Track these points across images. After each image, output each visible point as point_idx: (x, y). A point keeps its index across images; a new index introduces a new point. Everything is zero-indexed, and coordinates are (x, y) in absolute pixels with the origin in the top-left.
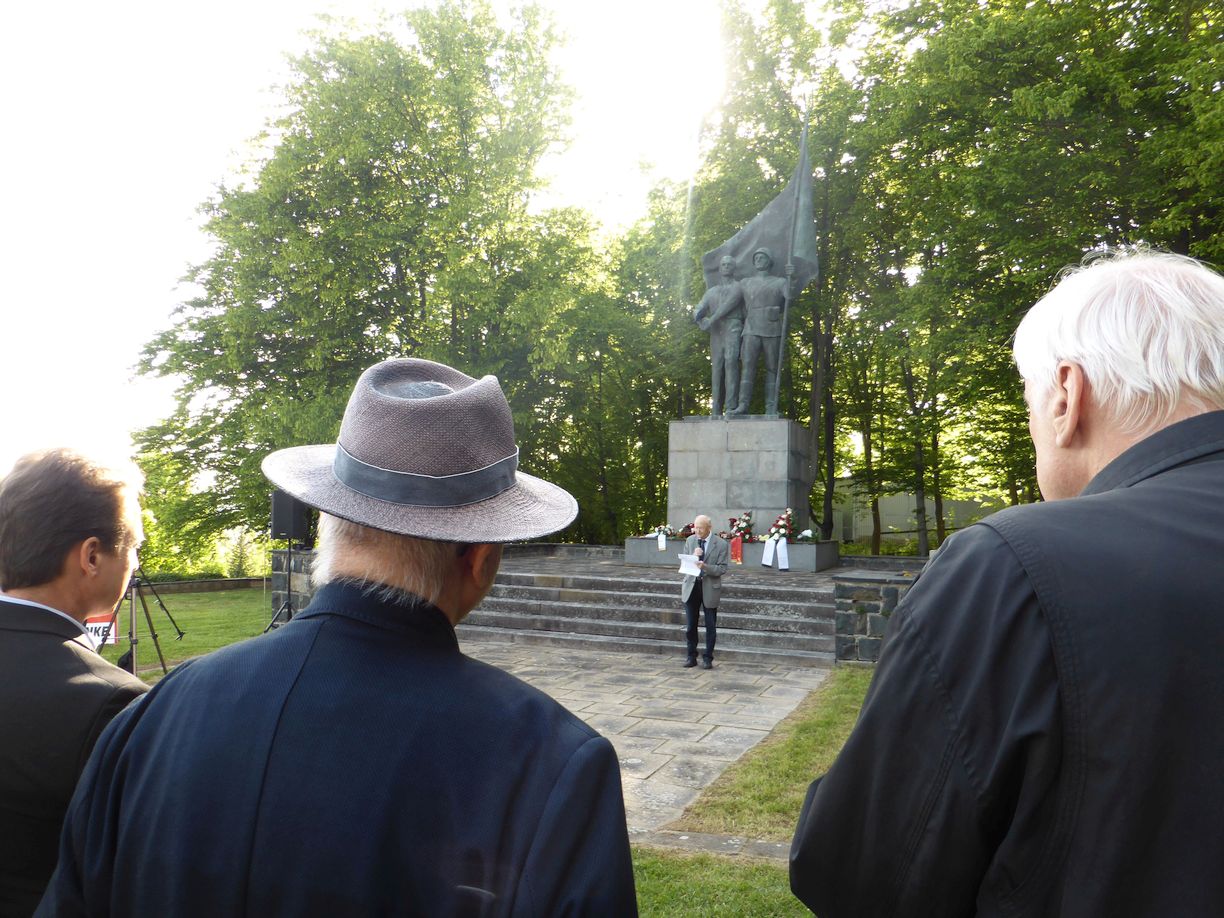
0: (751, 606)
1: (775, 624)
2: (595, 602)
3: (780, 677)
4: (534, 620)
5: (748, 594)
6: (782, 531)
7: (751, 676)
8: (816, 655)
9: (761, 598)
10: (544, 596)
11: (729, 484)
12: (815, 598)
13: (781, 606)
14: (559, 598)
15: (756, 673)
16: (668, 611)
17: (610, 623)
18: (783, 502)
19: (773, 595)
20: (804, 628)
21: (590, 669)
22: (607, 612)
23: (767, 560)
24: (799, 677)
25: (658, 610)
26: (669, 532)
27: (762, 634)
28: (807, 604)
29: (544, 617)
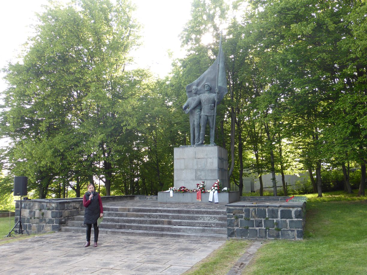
0: (198, 217)
1: (207, 224)
2: (140, 217)
3: (205, 245)
4: (116, 225)
5: (198, 212)
6: (216, 188)
7: (193, 245)
8: (221, 235)
9: (203, 214)
10: (121, 215)
11: (196, 171)
12: (223, 213)
13: (209, 217)
14: (126, 216)
15: (197, 243)
16: (167, 220)
17: (144, 225)
18: (217, 177)
19: (207, 213)
20: (217, 225)
21: (132, 243)
22: (144, 221)
23: (211, 199)
24: (212, 244)
25: (163, 220)
26: (174, 190)
27: (201, 228)
28: (220, 216)
29: (120, 224)
